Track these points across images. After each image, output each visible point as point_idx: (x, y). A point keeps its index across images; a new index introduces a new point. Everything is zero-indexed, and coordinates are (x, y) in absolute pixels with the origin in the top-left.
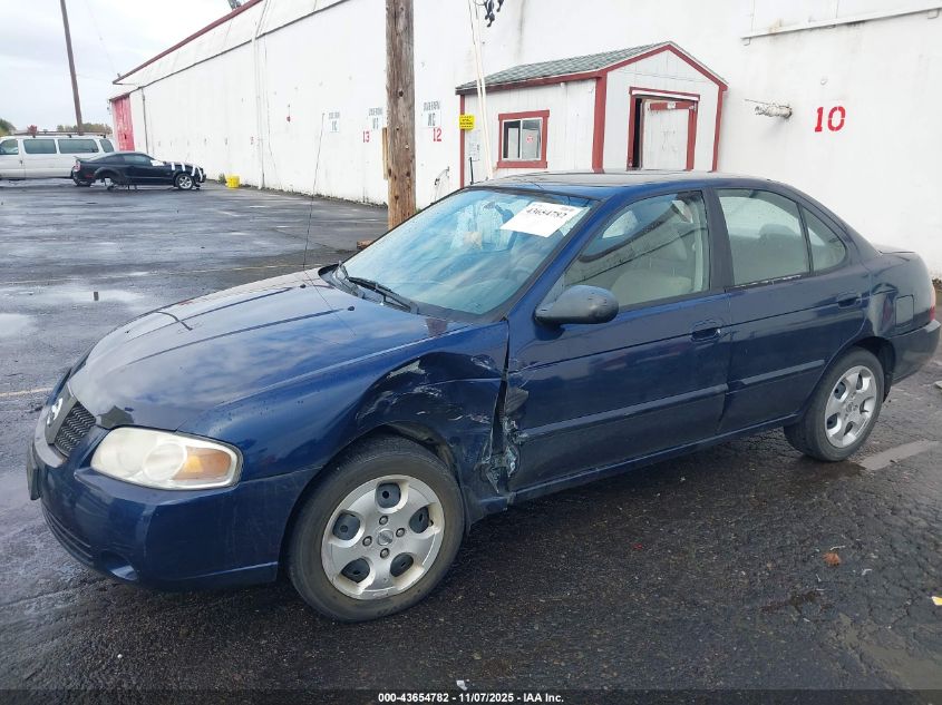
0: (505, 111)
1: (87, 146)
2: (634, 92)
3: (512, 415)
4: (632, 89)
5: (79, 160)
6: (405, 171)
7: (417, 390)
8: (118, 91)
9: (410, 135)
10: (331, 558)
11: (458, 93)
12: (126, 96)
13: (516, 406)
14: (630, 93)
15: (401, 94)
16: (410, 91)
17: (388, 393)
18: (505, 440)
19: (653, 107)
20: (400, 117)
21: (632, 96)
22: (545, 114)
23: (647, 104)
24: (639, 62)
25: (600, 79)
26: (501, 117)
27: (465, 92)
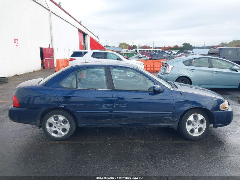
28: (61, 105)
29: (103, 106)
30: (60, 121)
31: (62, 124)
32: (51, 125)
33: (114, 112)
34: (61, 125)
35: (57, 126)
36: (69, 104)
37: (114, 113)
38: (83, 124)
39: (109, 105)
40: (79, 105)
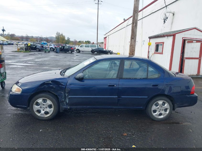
0: (157, 42)
1: (94, 46)
2: (183, 39)
3: (67, 93)
4: (183, 38)
5: (92, 49)
6: (132, 53)
7: (51, 86)
8: (105, 36)
9: (134, 46)
10: (35, 108)
11: (149, 38)
12: (106, 37)
13: (68, 91)
14: (182, 39)
15: (133, 38)
16: (135, 38)
17: (45, 85)
18: (66, 97)
19: (188, 42)
20: (132, 43)
21: (183, 40)
22: (163, 43)
23: (186, 41)
24: (185, 32)
25: (174, 36)
26: (156, 43)
27: (150, 38)
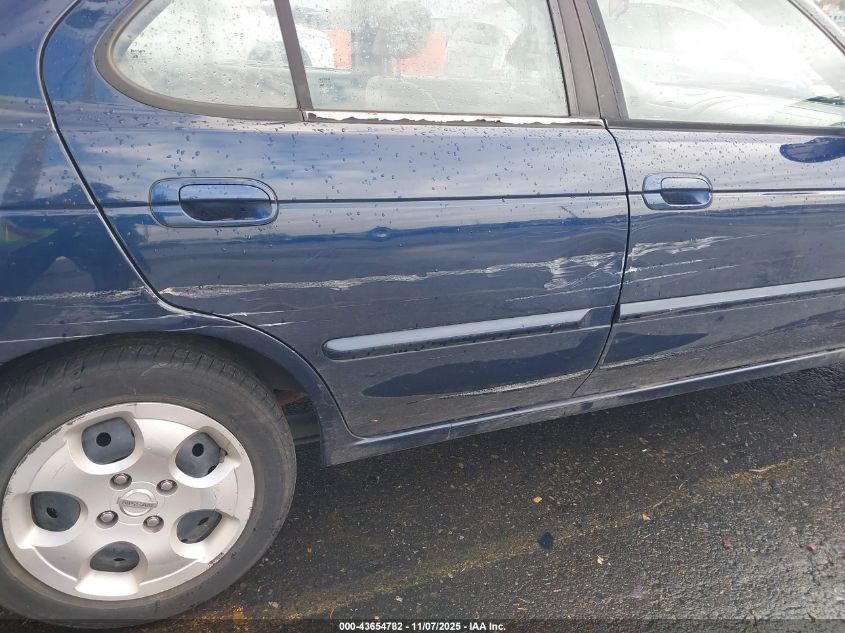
28: (164, 298)
29: (549, 277)
30: (155, 458)
31: (180, 477)
32: (53, 511)
33: (626, 309)
34: (167, 487)
35: (125, 504)
36: (251, 288)
37: (626, 318)
38: (366, 441)
39: (594, 261)
40: (356, 282)
